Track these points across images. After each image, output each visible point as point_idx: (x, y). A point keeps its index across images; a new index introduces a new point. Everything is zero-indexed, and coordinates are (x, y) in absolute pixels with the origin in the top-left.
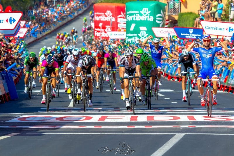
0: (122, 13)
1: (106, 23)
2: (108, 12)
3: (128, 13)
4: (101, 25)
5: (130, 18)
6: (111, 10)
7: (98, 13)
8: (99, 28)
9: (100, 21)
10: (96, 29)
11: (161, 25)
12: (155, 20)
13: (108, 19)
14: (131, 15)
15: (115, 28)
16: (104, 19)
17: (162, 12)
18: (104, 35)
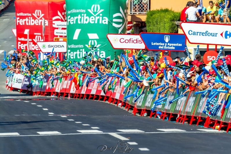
0: (59, 13)
1: (35, 29)
2: (38, 12)
3: (69, 12)
4: (27, 32)
5: (72, 20)
6: (42, 8)
7: (22, 14)
8: (25, 36)
9: (25, 27)
10: (19, 39)
11: (120, 31)
12: (110, 22)
13: (36, 22)
15: (50, 36)
16: (32, 22)
17: (121, 10)
18: (32, 47)
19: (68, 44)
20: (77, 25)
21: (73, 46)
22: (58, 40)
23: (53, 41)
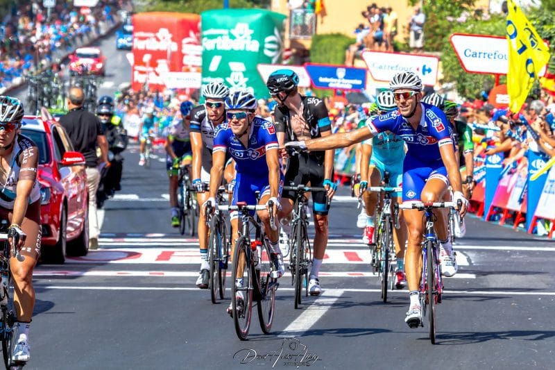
0: (192, 34)
1: (158, 55)
3: (205, 33)
4: (147, 58)
5: (209, 44)
6: (170, 27)
7: (142, 34)
10: (137, 68)
11: (274, 61)
12: (262, 48)
14: (211, 37)
15: (177, 63)
17: (276, 32)
18: (153, 79)
19: (203, 76)
20: (216, 52)
22: (188, 70)
23: (181, 71)
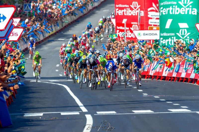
0: (154, 5)
2: (135, 4)
3: (162, 4)
4: (124, 21)
5: (164, 11)
7: (120, 6)
8: (123, 25)
9: (124, 17)
10: (118, 28)
13: (133, 13)
14: (166, 6)
15: (144, 25)
16: (129, 13)
18: (130, 35)
19: (161, 32)
21: (165, 34)
22: (152, 29)
